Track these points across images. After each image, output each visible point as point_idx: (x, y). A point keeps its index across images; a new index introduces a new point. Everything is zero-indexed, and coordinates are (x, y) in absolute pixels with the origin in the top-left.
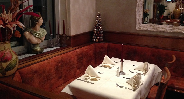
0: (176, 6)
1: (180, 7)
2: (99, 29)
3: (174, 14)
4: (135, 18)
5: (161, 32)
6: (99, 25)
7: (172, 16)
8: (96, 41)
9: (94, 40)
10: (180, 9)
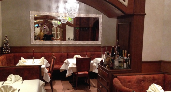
0: (40, 30)
1: (42, 31)
2: (7, 45)
3: (39, 36)
4: (30, 38)
5: (44, 45)
6: (7, 43)
7: (38, 37)
8: (6, 53)
9: (4, 52)
10: (43, 33)
